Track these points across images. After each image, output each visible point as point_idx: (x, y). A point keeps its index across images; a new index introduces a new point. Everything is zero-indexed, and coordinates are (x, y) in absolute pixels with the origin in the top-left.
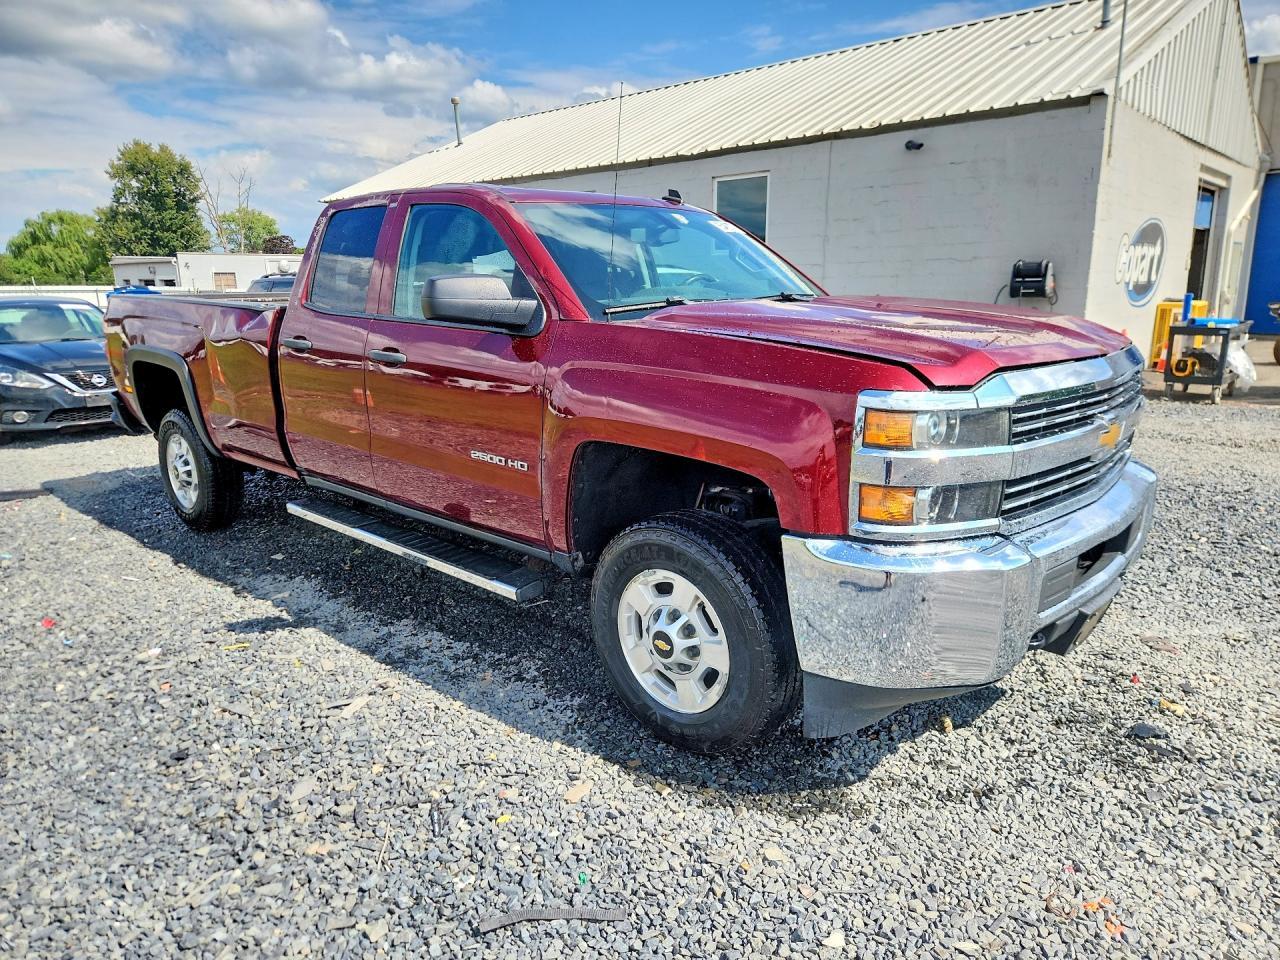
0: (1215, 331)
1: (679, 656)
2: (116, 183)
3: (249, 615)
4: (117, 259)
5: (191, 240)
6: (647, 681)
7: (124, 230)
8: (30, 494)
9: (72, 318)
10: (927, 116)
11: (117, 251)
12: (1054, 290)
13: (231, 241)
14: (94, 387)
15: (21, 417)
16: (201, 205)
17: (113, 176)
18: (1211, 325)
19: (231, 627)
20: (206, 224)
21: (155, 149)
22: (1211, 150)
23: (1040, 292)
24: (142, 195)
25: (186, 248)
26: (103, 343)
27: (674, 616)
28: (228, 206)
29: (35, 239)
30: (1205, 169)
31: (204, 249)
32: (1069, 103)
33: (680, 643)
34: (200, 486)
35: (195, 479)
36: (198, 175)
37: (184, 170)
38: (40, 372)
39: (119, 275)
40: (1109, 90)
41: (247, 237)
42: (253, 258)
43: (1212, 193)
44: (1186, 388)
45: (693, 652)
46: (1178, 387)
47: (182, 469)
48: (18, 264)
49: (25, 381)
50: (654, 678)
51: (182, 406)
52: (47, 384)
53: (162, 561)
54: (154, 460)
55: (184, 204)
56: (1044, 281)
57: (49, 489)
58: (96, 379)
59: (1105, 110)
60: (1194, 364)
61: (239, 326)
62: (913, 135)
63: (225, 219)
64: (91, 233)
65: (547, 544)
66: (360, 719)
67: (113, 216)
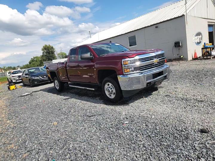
0: (209, 48)
1: (111, 92)
2: (42, 51)
3: (66, 98)
4: (44, 62)
5: (54, 58)
6: (108, 96)
7: (44, 58)
8: (39, 91)
9: (40, 69)
10: (158, 22)
11: (44, 61)
12: (182, 45)
13: (60, 57)
14: (44, 78)
15: (36, 83)
16: (55, 52)
17: (42, 50)
18: (208, 47)
19: (64, 99)
20: (56, 55)
21: (48, 45)
22: (210, 19)
23: (179, 46)
24: (46, 53)
25: (53, 59)
26: (46, 72)
27: (110, 87)
28: (59, 52)
29: (33, 61)
30: (208, 22)
31: (56, 59)
32: (179, 17)
33: (110, 90)
34: (59, 86)
35: (58, 85)
36: (54, 48)
37: (52, 48)
38: (38, 77)
39: (45, 65)
40: (185, 14)
41: (62, 56)
42: (63, 59)
43: (212, 25)
44: (207, 57)
45: (112, 91)
46: (206, 57)
47: (57, 84)
48: (30, 65)
49: (36, 78)
50: (109, 95)
51: (56, 76)
52: (39, 78)
53: (56, 95)
54: (54, 85)
55: (53, 53)
56: (180, 44)
57: (41, 90)
58: (45, 77)
59: (185, 17)
60: (207, 53)
61: (62, 65)
62: (156, 25)
63: (58, 54)
64: (40, 59)
65: (97, 83)
66: (78, 105)
67: (43, 56)
